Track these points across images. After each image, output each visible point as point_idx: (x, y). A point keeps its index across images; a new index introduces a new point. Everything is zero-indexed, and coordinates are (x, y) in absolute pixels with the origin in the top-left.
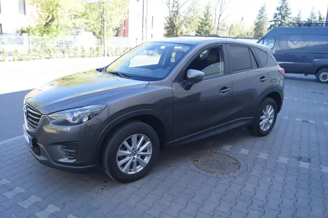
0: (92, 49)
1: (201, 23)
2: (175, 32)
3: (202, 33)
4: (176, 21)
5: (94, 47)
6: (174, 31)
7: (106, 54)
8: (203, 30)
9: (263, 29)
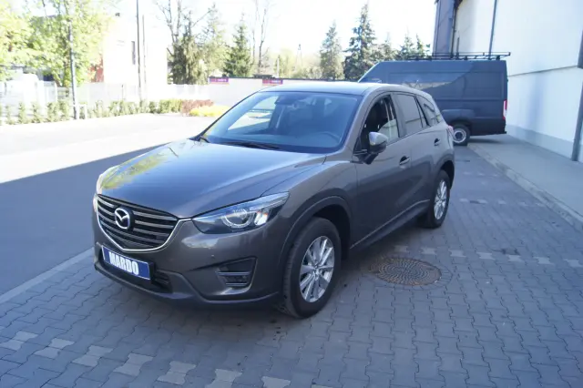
0: (53, 107)
1: (232, 55)
2: (187, 71)
3: (235, 72)
4: (188, 51)
5: (55, 102)
6: (184, 68)
7: (78, 115)
8: (235, 67)
9: (334, 63)
